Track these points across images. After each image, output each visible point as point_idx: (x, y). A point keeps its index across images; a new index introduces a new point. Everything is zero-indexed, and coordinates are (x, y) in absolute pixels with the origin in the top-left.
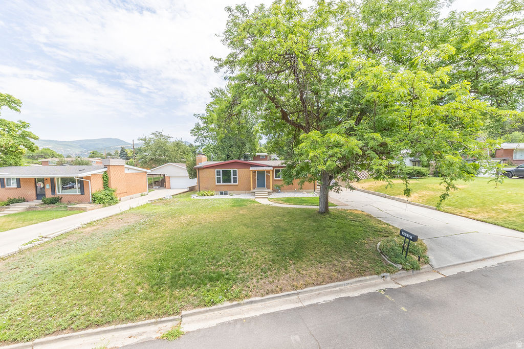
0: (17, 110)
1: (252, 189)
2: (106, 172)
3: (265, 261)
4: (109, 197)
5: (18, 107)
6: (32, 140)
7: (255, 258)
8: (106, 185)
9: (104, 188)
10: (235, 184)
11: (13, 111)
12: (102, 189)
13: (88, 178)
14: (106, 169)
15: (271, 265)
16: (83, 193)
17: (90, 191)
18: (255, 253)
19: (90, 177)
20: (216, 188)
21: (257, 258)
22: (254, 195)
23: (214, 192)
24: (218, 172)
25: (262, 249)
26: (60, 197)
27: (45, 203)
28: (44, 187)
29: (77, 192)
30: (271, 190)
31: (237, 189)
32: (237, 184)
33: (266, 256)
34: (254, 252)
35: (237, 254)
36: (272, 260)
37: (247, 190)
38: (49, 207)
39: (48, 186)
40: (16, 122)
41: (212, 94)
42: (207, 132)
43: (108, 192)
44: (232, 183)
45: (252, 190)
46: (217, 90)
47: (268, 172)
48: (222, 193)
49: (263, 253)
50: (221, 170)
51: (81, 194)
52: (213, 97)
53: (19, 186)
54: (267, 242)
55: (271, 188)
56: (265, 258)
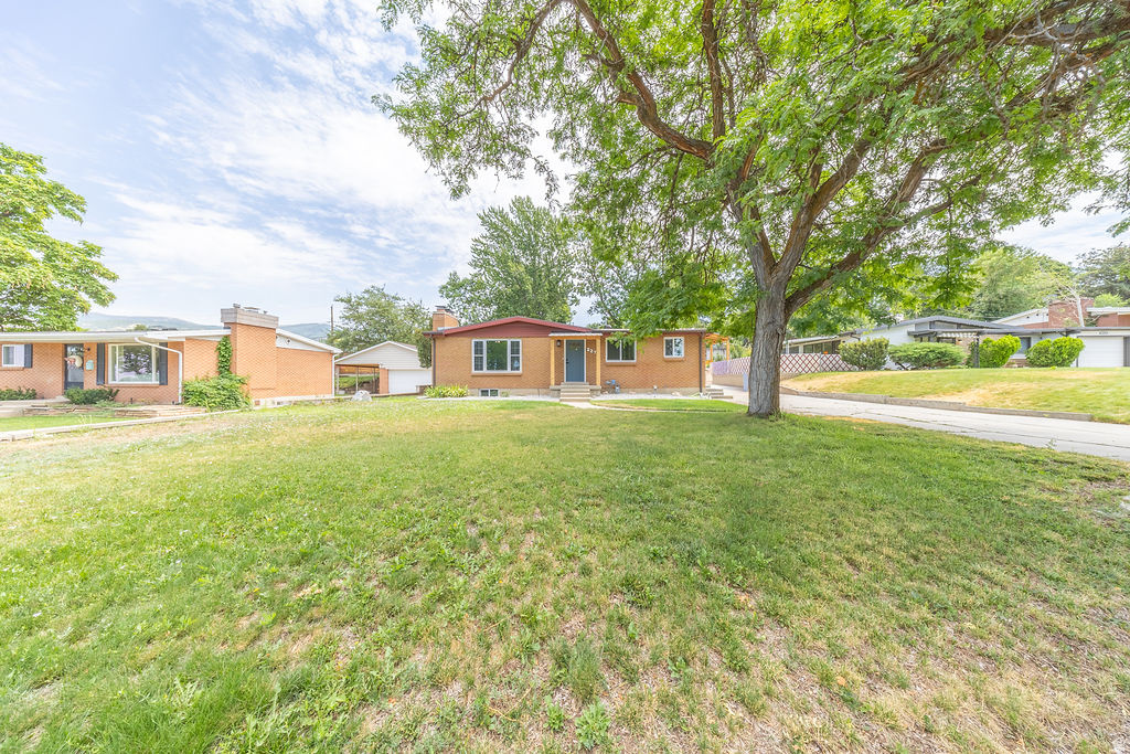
0: (72, 216)
1: (553, 382)
2: (227, 337)
3: (588, 590)
4: (225, 392)
5: (78, 212)
6: (102, 281)
7: (527, 567)
8: (225, 365)
9: (220, 373)
10: (516, 372)
11: (68, 220)
12: (213, 374)
13: (178, 345)
14: (227, 332)
15: (623, 623)
16: (164, 381)
17: (181, 376)
18: (530, 538)
19: (182, 343)
20: (472, 382)
21: (542, 566)
22: (559, 396)
23: (466, 390)
24: (478, 346)
25: (568, 517)
26: (115, 390)
27: (73, 402)
28: (82, 367)
29: (154, 378)
30: (599, 386)
31: (519, 383)
32: (520, 371)
33: (591, 559)
34: (528, 529)
35: (436, 540)
36: (629, 584)
37: (544, 386)
38: (77, 410)
39: (90, 365)
40: (75, 243)
41: (483, 219)
42: (472, 291)
43: (226, 382)
44: (509, 371)
45: (553, 386)
46: (492, 210)
47: (592, 343)
48: (484, 393)
49: (574, 539)
50: (485, 341)
51: (161, 384)
52: (484, 223)
53: (29, 363)
54: (593, 488)
55: (598, 381)
56: (586, 571)
